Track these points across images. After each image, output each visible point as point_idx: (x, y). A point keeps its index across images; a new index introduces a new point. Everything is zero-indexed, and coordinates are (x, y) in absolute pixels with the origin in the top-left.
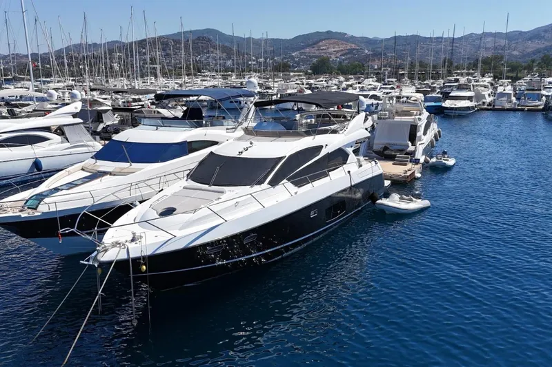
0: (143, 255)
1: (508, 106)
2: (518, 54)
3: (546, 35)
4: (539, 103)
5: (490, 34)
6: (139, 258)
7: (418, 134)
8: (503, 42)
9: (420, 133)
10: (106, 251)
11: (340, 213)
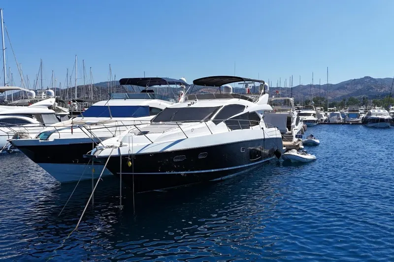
0: (130, 153)
1: (338, 121)
2: (331, 98)
3: (348, 87)
4: (359, 119)
5: (314, 86)
6: (127, 156)
7: (292, 124)
8: (322, 91)
9: (294, 124)
10: (102, 150)
11: (258, 157)
